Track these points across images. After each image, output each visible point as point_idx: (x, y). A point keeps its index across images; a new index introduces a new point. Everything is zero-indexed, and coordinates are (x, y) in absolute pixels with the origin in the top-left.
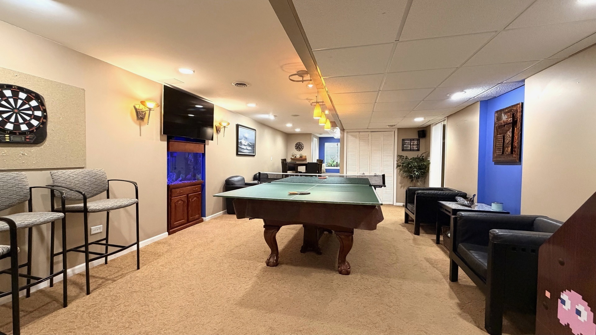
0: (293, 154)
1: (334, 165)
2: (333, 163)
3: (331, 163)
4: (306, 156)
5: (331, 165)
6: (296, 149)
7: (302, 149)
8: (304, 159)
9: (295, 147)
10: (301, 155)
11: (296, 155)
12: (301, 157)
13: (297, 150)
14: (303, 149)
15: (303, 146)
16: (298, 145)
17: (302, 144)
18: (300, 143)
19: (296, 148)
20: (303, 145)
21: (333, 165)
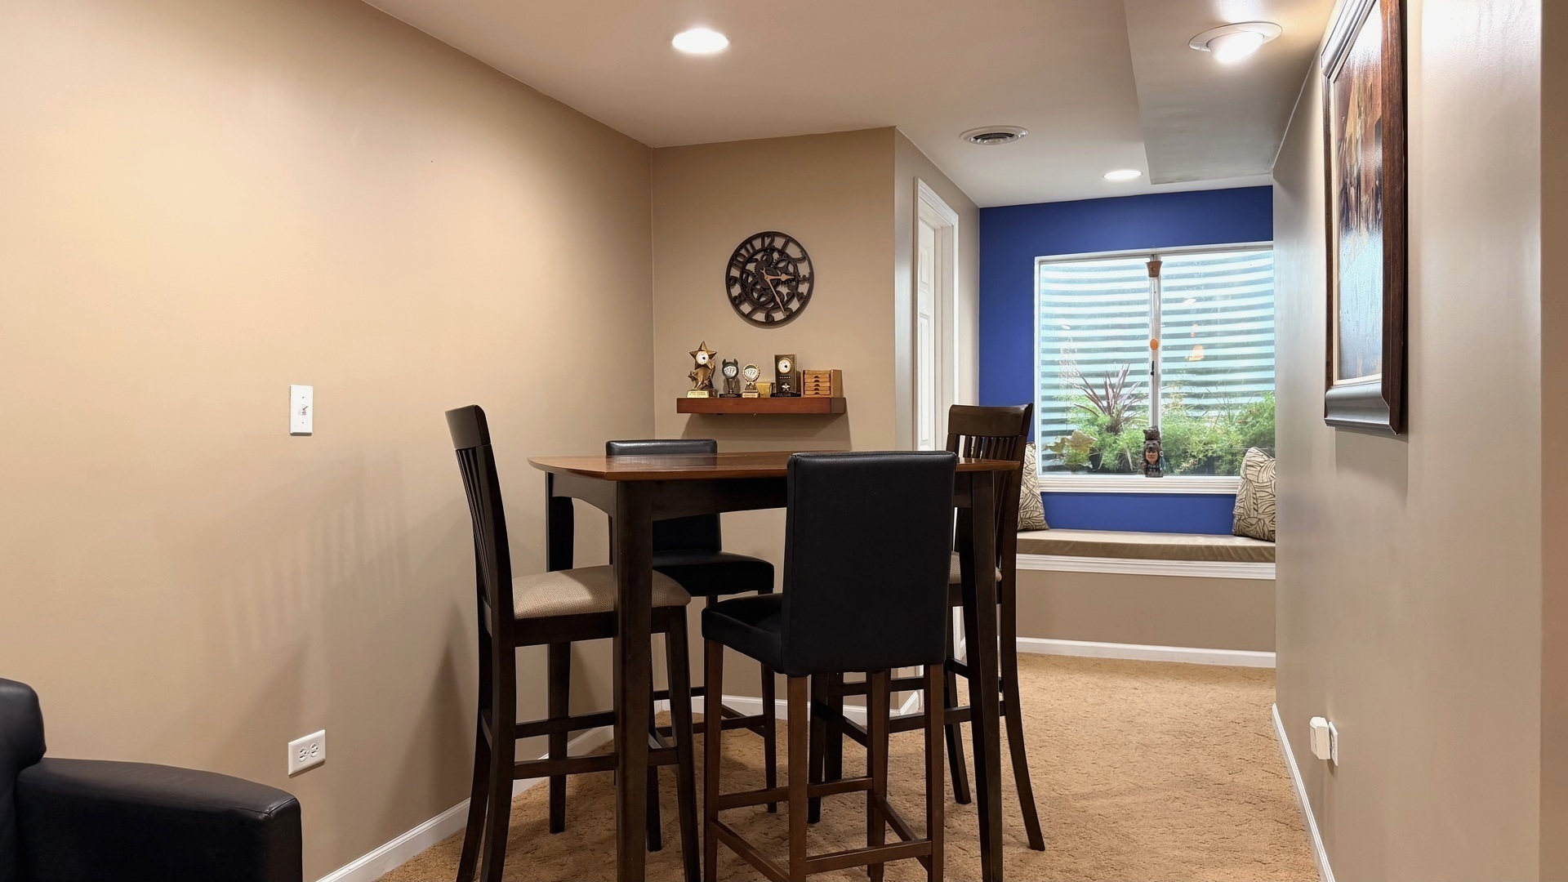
0: (702, 358)
1: (1122, 456)
2: (1110, 438)
3: (1092, 434)
4: (836, 377)
5: (1095, 458)
6: (736, 302)
7: (794, 305)
8: (816, 409)
9: (730, 281)
10: (784, 366)
11: (731, 371)
12: (788, 385)
13: (748, 317)
14: (805, 300)
15: (803, 269)
16: (751, 267)
17: (793, 251)
18: (779, 243)
19: (736, 290)
20: (805, 257)
21: (1108, 458)
